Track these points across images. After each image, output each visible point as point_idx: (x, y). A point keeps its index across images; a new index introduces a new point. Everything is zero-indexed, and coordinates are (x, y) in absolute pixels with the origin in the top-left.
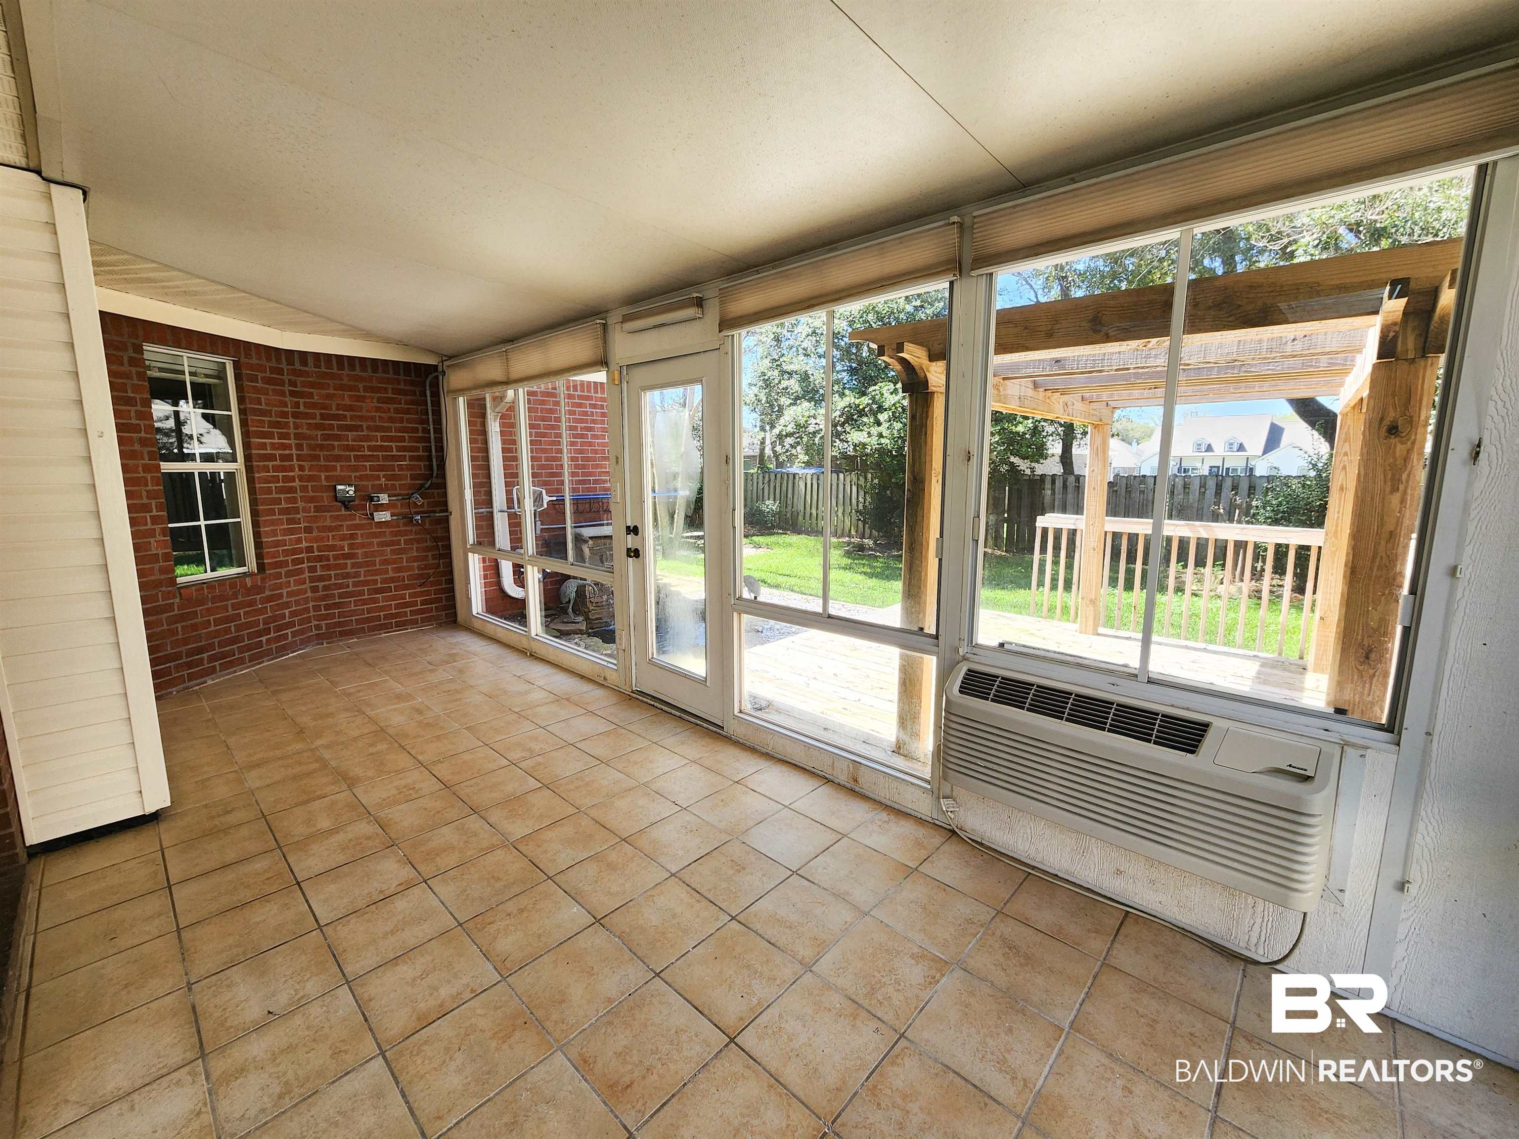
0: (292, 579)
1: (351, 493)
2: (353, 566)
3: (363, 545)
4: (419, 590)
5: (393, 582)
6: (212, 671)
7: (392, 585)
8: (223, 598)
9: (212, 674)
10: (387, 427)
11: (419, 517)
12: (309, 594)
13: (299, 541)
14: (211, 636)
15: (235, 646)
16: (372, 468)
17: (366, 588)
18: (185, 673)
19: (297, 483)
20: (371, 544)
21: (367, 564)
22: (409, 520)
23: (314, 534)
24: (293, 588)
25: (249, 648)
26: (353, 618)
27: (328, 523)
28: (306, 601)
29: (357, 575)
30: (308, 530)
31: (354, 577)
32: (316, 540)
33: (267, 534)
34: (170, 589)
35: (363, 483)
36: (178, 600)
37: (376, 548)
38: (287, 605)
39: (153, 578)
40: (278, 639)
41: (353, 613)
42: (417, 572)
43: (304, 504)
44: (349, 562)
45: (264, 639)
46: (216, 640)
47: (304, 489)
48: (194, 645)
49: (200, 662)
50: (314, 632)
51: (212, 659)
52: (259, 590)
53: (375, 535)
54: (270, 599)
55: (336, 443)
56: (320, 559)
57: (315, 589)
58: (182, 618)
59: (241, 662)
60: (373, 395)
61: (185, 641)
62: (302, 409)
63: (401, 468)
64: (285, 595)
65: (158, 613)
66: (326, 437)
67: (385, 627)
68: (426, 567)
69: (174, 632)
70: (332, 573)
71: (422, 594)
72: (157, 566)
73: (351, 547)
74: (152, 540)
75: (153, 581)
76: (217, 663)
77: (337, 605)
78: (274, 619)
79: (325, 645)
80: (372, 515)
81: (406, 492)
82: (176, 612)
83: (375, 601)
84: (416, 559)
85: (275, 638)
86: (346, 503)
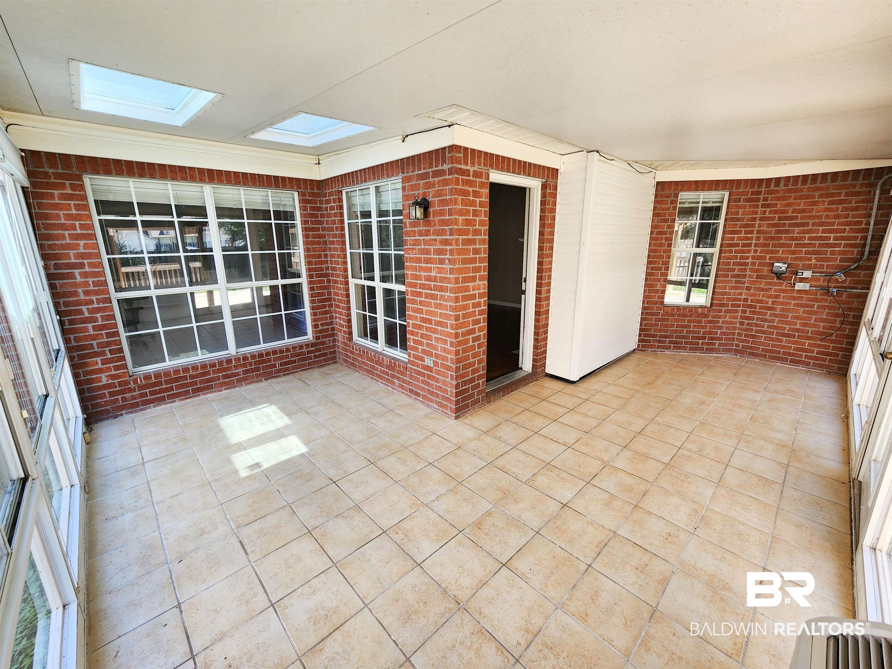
0: (728, 315)
1: (784, 268)
2: (771, 315)
3: (782, 303)
4: (819, 342)
5: (798, 332)
6: (669, 348)
7: (797, 334)
8: (684, 316)
9: (668, 349)
10: (830, 223)
11: (835, 290)
12: (738, 325)
13: (741, 294)
14: (672, 331)
15: (684, 340)
16: (807, 253)
17: (775, 331)
18: (657, 344)
19: (750, 260)
20: (789, 304)
21: (781, 316)
22: (827, 291)
23: (752, 291)
24: (727, 319)
25: (691, 343)
26: (761, 347)
27: (762, 286)
28: (735, 328)
29: (773, 321)
30: (748, 288)
31: (769, 322)
32: (752, 295)
33: (719, 287)
34: (660, 306)
35: (796, 262)
36: (662, 312)
37: (792, 307)
38: (720, 328)
39: (654, 300)
40: (708, 344)
41: (761, 344)
42: (821, 330)
43: (750, 273)
44: (769, 312)
45: (701, 341)
46: (675, 334)
47: (753, 264)
48: (664, 334)
49: (664, 342)
50: (734, 347)
51: (670, 342)
52: (706, 316)
53: (794, 298)
54: (710, 322)
55: (784, 236)
56: (750, 306)
57: (742, 323)
58: (661, 320)
59: (685, 348)
60: (824, 199)
61: (661, 331)
62: (767, 215)
63: (833, 253)
64: (721, 322)
65: (652, 315)
66: (777, 232)
67: (783, 360)
68: (831, 328)
69: (657, 325)
70: (756, 316)
71: (820, 346)
72: (657, 295)
73: (773, 303)
74: (658, 283)
75: (654, 301)
76: (672, 345)
77: (753, 336)
78: (710, 333)
79: (738, 356)
80: (794, 284)
81: (832, 271)
82: (660, 317)
83: (780, 341)
84: (823, 320)
85: (708, 343)
86: (779, 275)
